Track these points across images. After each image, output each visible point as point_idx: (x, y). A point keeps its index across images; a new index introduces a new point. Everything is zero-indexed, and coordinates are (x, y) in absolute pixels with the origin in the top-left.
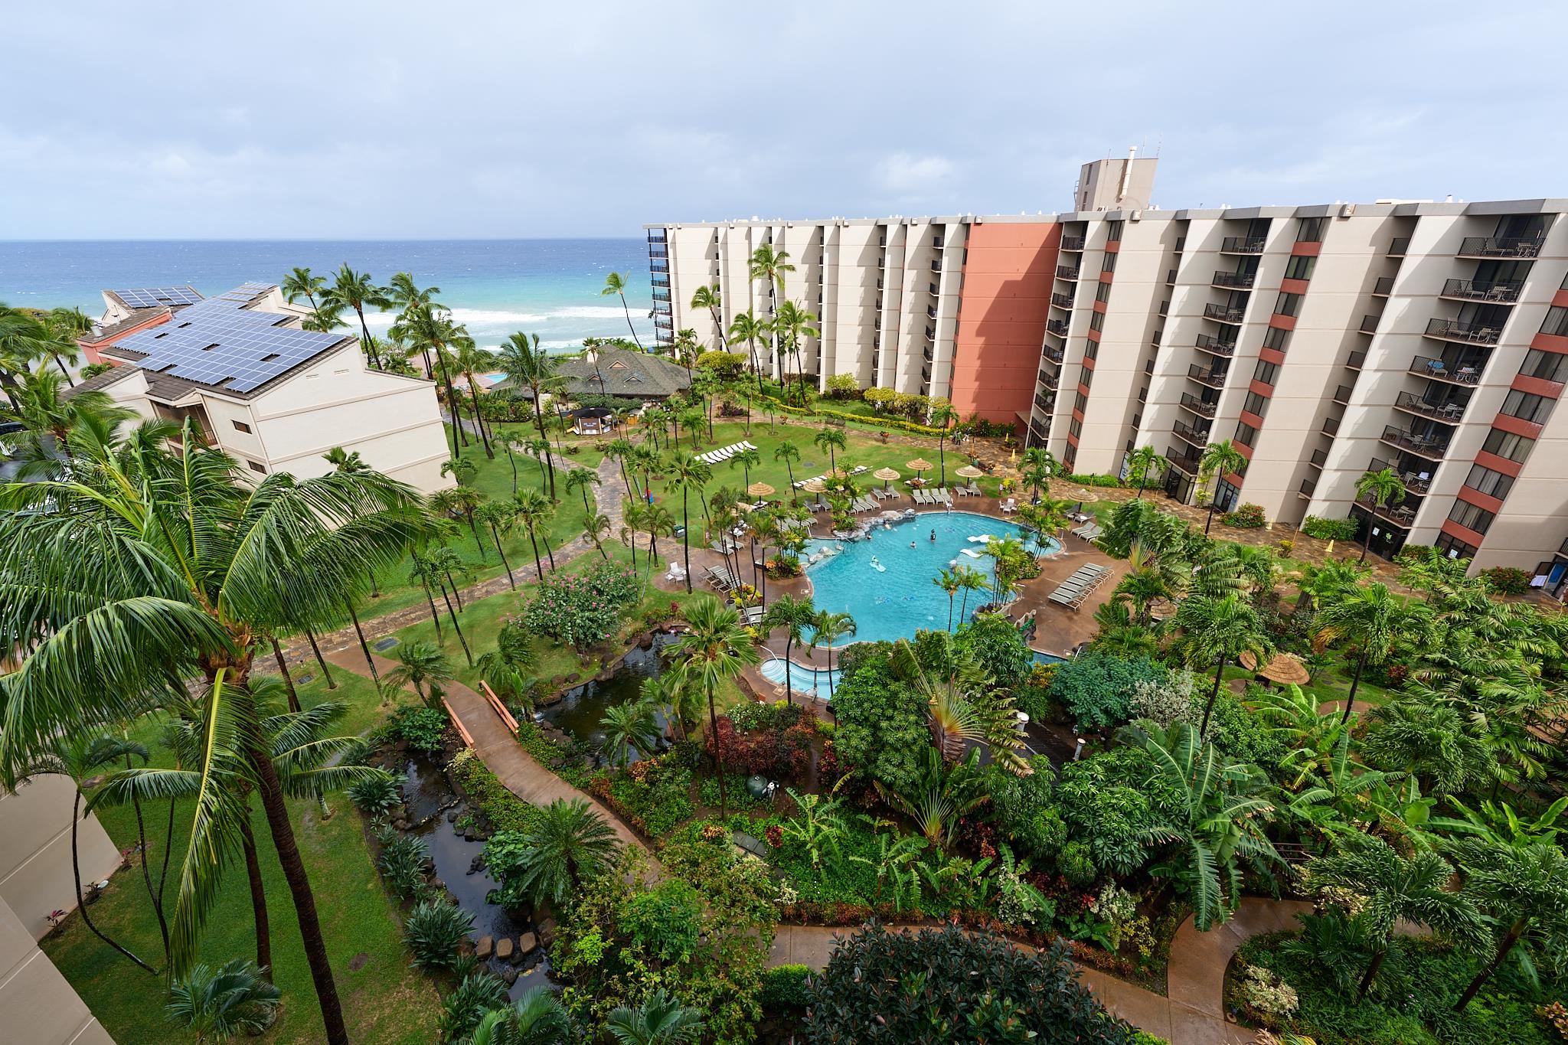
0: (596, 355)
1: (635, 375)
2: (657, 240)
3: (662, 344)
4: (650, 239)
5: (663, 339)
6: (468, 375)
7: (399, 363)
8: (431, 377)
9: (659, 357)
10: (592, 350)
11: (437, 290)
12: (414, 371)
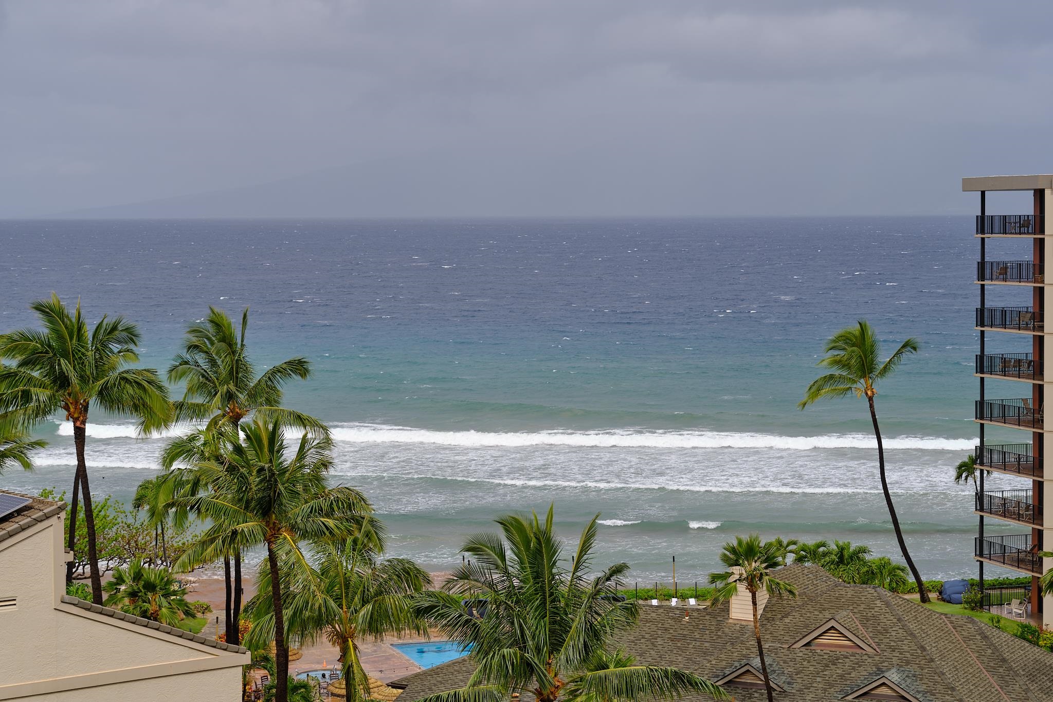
0: (763, 596)
1: (893, 676)
2: (1006, 225)
3: (995, 571)
4: (983, 223)
5: (1004, 557)
6: (343, 640)
7: (150, 587)
8: (232, 635)
9: (983, 618)
10: (752, 582)
11: (299, 367)
12: (189, 614)
